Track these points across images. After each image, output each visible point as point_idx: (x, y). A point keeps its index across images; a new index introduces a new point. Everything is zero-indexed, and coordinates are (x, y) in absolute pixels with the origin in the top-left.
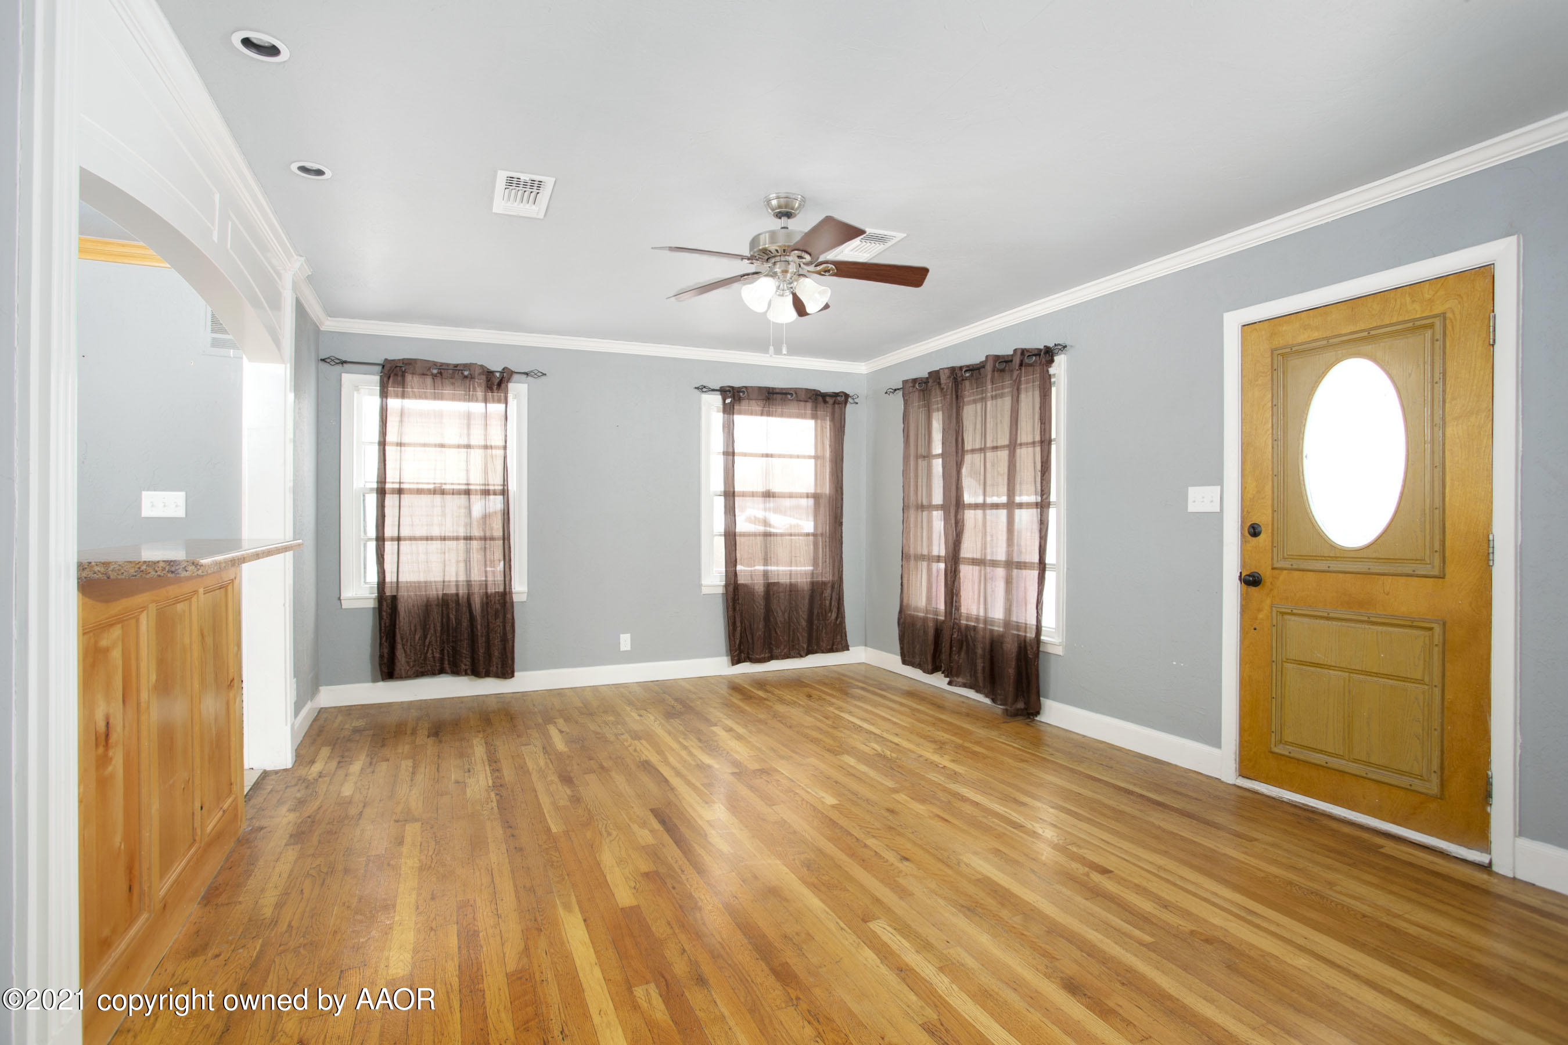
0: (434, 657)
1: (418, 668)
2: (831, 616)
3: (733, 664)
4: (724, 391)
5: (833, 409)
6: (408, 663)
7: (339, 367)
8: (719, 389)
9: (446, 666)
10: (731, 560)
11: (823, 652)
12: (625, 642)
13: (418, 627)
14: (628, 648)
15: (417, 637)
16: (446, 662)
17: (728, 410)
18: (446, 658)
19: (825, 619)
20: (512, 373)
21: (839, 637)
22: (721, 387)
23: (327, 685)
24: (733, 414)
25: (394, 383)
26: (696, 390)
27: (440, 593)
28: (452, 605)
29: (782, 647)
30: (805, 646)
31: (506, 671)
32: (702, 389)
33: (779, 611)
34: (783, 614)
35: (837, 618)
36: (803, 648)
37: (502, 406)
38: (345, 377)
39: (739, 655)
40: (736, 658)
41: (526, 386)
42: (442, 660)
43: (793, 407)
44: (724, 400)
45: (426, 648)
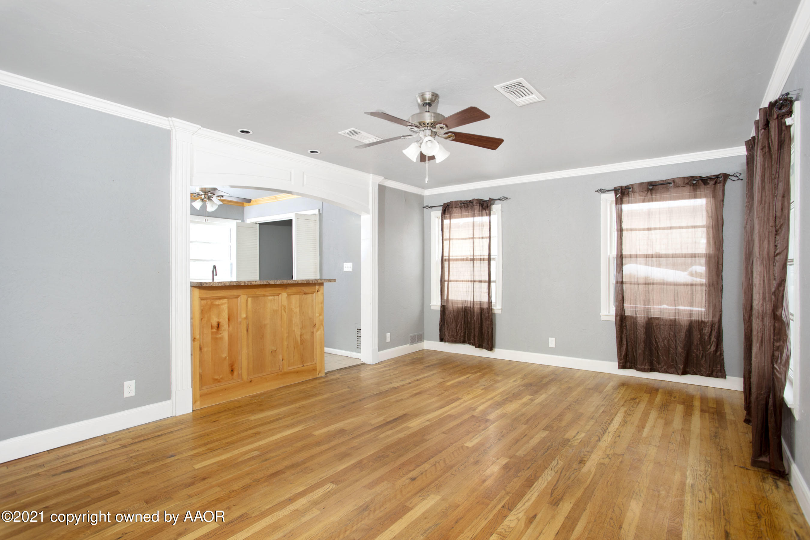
0: (461, 335)
1: (453, 339)
2: (710, 348)
3: (619, 369)
4: (616, 190)
5: (715, 188)
6: (449, 335)
7: (430, 209)
8: (613, 189)
9: (466, 340)
10: (620, 299)
11: (702, 375)
12: (552, 343)
13: (454, 320)
14: (554, 346)
15: (453, 325)
16: (467, 338)
17: (619, 201)
18: (467, 336)
19: (704, 350)
20: (493, 200)
21: (719, 366)
22: (615, 188)
23: (428, 340)
24: (622, 204)
25: (447, 212)
26: (596, 192)
27: (464, 306)
28: (469, 312)
29: (662, 364)
30: (681, 367)
31: (491, 347)
32: (601, 191)
33: (660, 338)
34: (663, 341)
35: (716, 351)
36: (680, 368)
37: (487, 217)
38: (432, 213)
39: (626, 362)
40: (621, 365)
41: (501, 205)
42: (464, 337)
43: (673, 192)
44: (616, 196)
45: (457, 330)
